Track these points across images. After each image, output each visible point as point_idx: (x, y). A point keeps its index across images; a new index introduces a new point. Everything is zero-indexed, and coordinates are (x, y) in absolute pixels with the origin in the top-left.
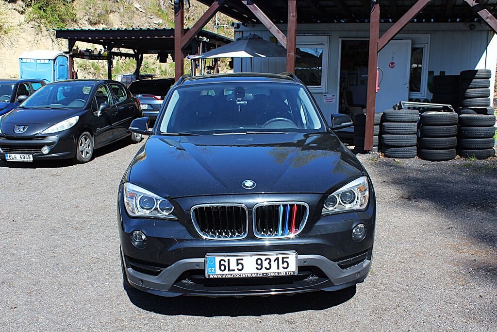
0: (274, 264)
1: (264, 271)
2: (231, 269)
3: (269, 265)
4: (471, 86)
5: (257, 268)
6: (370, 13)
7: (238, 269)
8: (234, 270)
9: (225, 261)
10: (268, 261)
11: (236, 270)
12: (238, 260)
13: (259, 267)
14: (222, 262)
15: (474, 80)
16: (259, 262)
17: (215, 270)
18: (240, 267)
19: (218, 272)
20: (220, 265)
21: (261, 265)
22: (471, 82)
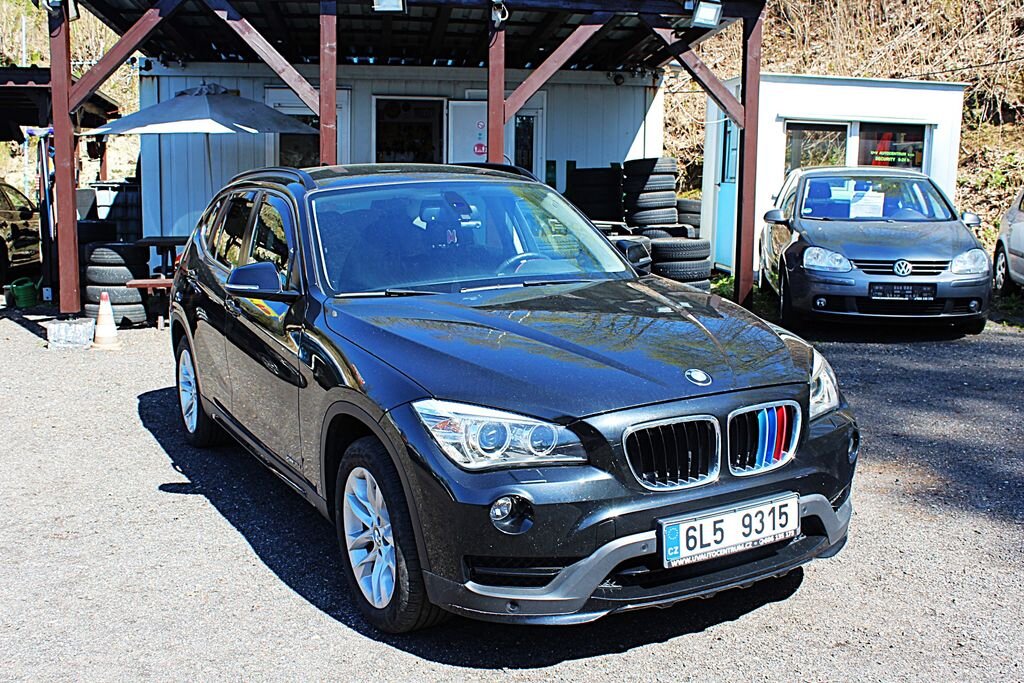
0: (768, 520)
1: (754, 536)
2: (704, 543)
3: (761, 524)
4: (647, 187)
5: (744, 534)
6: (488, 48)
7: (716, 542)
8: (709, 545)
9: (695, 530)
10: (760, 516)
11: (713, 544)
12: (715, 523)
13: (747, 531)
14: (691, 533)
15: (652, 177)
16: (747, 522)
17: (679, 550)
18: (718, 536)
19: (685, 552)
20: (688, 538)
21: (750, 526)
22: (647, 179)
